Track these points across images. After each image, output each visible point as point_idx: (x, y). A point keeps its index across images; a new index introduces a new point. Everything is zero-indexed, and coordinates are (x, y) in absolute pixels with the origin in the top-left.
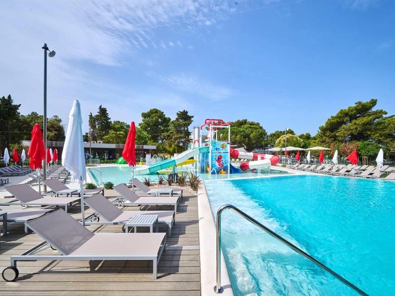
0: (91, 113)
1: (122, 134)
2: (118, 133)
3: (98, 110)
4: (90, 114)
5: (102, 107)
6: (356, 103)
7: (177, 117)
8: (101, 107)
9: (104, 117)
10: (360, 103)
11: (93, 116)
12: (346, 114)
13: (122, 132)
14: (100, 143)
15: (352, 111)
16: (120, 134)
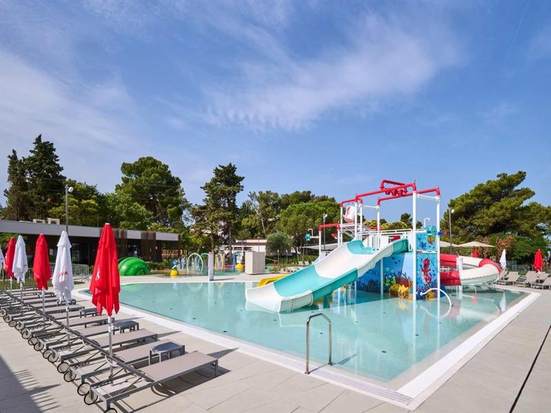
0: (14, 152)
1: (94, 206)
2: (84, 202)
3: (33, 147)
4: (11, 154)
5: (43, 140)
6: (498, 176)
7: (214, 176)
8: (39, 139)
9: (48, 164)
10: (504, 176)
11: (20, 158)
12: (488, 192)
13: (93, 202)
14: (53, 223)
15: (496, 187)
16: (88, 204)
